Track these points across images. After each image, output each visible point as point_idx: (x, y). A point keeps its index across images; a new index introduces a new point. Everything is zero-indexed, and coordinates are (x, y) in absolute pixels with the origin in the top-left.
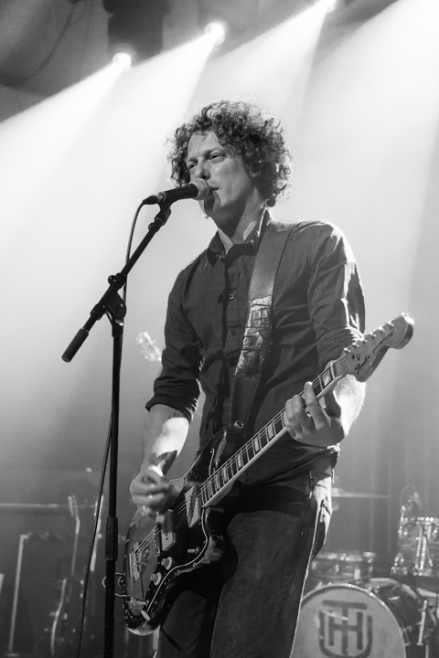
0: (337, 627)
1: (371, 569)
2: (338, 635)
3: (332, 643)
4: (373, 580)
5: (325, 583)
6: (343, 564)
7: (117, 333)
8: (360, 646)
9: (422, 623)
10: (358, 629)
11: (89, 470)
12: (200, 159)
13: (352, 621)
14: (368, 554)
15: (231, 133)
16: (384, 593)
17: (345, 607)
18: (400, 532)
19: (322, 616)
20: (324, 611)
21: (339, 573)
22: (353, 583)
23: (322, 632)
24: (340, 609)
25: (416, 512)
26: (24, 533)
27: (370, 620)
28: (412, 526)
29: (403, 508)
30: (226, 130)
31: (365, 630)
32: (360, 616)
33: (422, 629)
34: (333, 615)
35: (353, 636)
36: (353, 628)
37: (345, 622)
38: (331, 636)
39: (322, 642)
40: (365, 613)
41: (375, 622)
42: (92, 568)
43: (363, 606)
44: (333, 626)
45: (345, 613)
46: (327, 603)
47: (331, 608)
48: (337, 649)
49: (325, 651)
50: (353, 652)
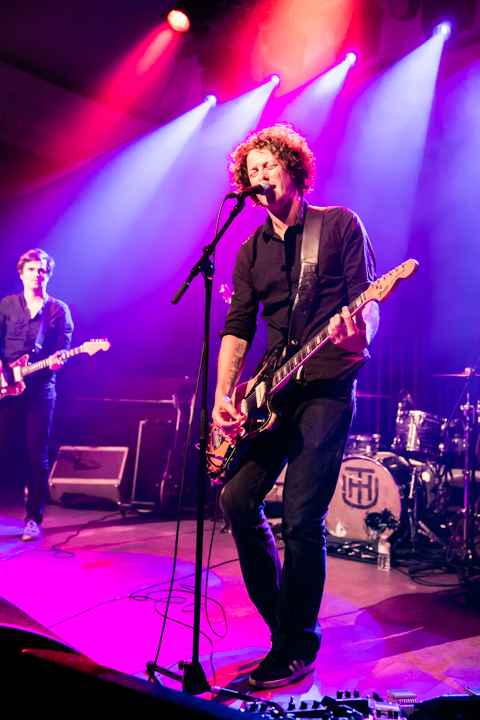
0: (355, 485)
1: (378, 446)
2: (355, 490)
3: (351, 496)
4: (379, 453)
5: (347, 455)
6: (359, 442)
7: (209, 285)
8: (370, 498)
9: (412, 483)
10: (368, 486)
11: (187, 377)
12: (260, 168)
13: (364, 480)
14: (376, 436)
15: (281, 149)
16: (386, 462)
17: (360, 472)
18: (398, 421)
19: (344, 477)
20: (346, 474)
21: (356, 449)
22: (366, 455)
23: (344, 488)
24: (357, 473)
25: (408, 407)
26: (143, 419)
27: (377, 480)
28: (405, 417)
29: (400, 405)
30: (278, 148)
31: (373, 487)
32: (370, 477)
33: (412, 487)
34: (352, 477)
35: (365, 491)
36: (366, 486)
37: (360, 482)
38: (350, 490)
39: (344, 495)
40: (374, 476)
41: (380, 482)
43: (372, 471)
44: (352, 484)
45: (360, 476)
46: (347, 469)
47: (350, 472)
48: (354, 500)
49: (346, 501)
50: (365, 502)
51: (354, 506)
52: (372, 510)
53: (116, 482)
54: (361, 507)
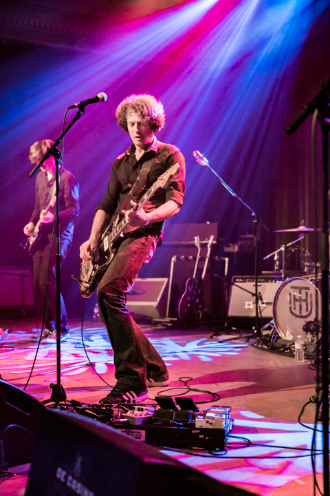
0: (297, 300)
2: (298, 304)
3: (295, 309)
8: (307, 310)
10: (306, 300)
17: (300, 289)
19: (290, 294)
20: (291, 292)
23: (290, 303)
24: (298, 290)
27: (311, 296)
31: (309, 301)
32: (307, 293)
34: (295, 293)
35: (304, 304)
36: (304, 300)
37: (300, 297)
38: (294, 304)
39: (290, 308)
40: (309, 292)
41: (313, 297)
42: (203, 276)
43: (308, 289)
44: (295, 300)
45: (300, 293)
46: (292, 287)
47: (293, 290)
48: (297, 312)
49: (292, 313)
50: (304, 313)
51: (297, 316)
52: (309, 319)
53: (155, 304)
54: (302, 317)
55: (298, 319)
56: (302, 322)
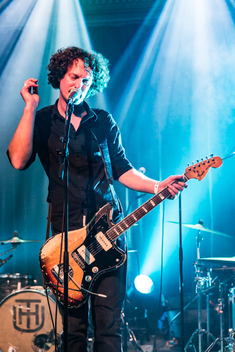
0: (24, 314)
2: (24, 318)
8: (37, 323)
10: (36, 314)
13: (32, 309)
20: (15, 306)
23: (15, 317)
24: (26, 303)
27: (43, 308)
31: (40, 314)
32: (37, 307)
34: (21, 307)
35: (33, 318)
36: (33, 314)
37: (28, 310)
39: (15, 323)
40: (40, 305)
41: (46, 309)
43: (39, 301)
44: (21, 313)
45: (28, 306)
46: (17, 301)
47: (20, 303)
48: (24, 326)
49: (16, 328)
50: (33, 327)
51: (24, 331)
52: (39, 333)
54: (29, 331)
55: (24, 334)
56: (31, 336)
